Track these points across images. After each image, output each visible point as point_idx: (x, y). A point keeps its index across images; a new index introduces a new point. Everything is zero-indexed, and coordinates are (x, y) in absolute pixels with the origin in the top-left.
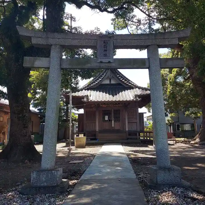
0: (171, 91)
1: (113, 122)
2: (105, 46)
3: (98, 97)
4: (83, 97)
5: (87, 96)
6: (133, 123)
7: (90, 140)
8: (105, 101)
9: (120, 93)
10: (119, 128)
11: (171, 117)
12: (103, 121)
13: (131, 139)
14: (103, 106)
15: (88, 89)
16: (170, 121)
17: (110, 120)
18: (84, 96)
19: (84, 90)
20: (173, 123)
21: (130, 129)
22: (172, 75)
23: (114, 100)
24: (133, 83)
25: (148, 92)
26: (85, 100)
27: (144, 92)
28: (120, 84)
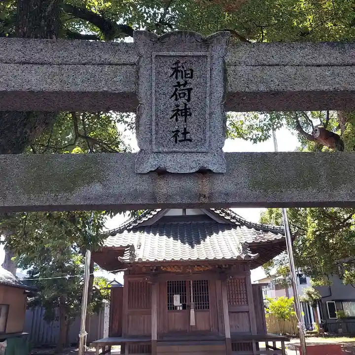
0: (316, 231)
1: (192, 312)
4: (121, 251)
5: (131, 248)
6: (240, 314)
8: (173, 261)
9: (208, 239)
10: (207, 328)
11: (316, 287)
12: (168, 309)
15: (135, 230)
16: (312, 295)
17: (185, 307)
18: (124, 247)
19: (126, 232)
20: (320, 301)
23: (194, 258)
24: (234, 215)
25: (271, 236)
26: (126, 258)
27: (262, 235)
28: (206, 217)
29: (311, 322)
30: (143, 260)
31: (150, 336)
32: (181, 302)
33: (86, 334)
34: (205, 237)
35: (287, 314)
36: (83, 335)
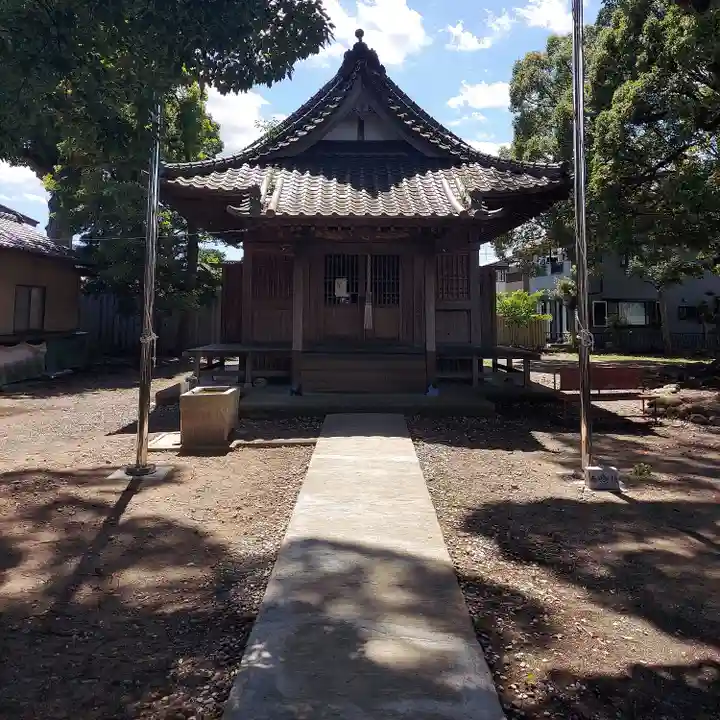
0: (609, 180)
1: (368, 307)
4: (236, 196)
9: (404, 184)
10: (394, 334)
12: (326, 302)
14: (328, 237)
15: (263, 163)
16: (571, 291)
18: (242, 191)
19: (245, 165)
23: (377, 213)
24: (457, 142)
25: (528, 181)
26: (245, 208)
27: (511, 180)
28: (403, 145)
29: (561, 330)
30: (277, 214)
31: (290, 344)
32: (348, 291)
33: (154, 337)
34: (400, 180)
35: (524, 318)
36: (149, 339)
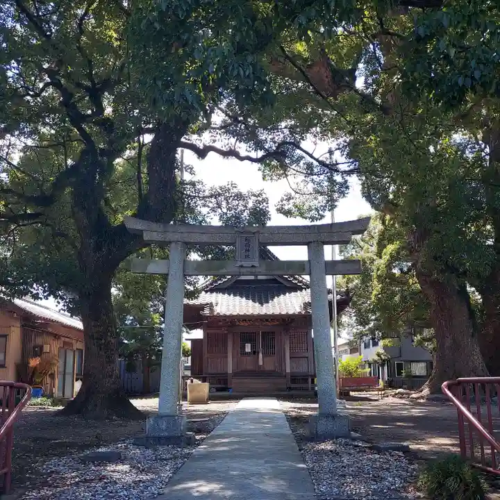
0: (379, 294)
1: (261, 355)
2: (248, 245)
3: (231, 307)
4: (202, 307)
5: (211, 305)
6: (301, 358)
7: (215, 390)
8: (245, 316)
9: (276, 299)
10: (273, 369)
11: (385, 347)
12: (241, 354)
13: (295, 389)
14: (243, 324)
15: (212, 291)
16: (382, 356)
17: (255, 352)
18: (203, 304)
19: (203, 292)
20: (388, 361)
21: (295, 370)
22: (381, 262)
23: (263, 313)
26: (207, 312)
28: (275, 281)
30: (221, 314)
31: (226, 370)
32: (251, 349)
34: (274, 298)
